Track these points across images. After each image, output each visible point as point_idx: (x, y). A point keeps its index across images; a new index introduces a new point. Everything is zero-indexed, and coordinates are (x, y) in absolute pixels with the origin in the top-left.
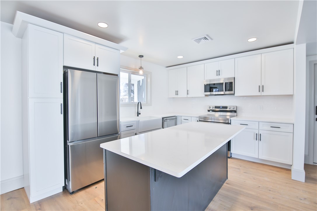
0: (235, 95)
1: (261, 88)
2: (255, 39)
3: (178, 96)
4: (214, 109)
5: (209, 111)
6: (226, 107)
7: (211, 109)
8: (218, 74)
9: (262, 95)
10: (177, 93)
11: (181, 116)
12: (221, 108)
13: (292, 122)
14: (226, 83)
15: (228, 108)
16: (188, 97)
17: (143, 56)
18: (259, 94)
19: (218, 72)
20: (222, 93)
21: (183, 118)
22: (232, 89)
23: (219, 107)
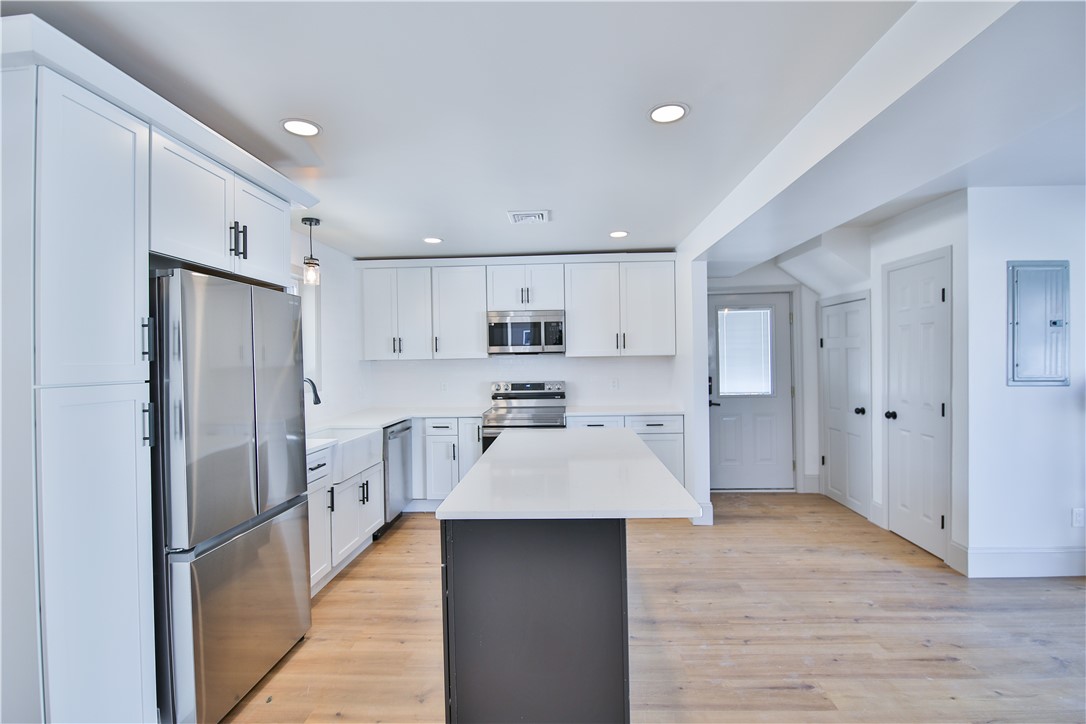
0: (567, 354)
1: (621, 341)
3: (403, 356)
4: (510, 391)
5: (495, 397)
6: (541, 386)
7: (502, 391)
8: (525, 298)
9: (623, 354)
10: (397, 345)
11: (424, 419)
12: (528, 389)
13: (681, 410)
14: (545, 323)
15: (547, 387)
16: (435, 358)
17: (317, 221)
18: (615, 352)
19: (525, 294)
20: (537, 349)
21: (430, 423)
22: (559, 341)
23: (522, 386)
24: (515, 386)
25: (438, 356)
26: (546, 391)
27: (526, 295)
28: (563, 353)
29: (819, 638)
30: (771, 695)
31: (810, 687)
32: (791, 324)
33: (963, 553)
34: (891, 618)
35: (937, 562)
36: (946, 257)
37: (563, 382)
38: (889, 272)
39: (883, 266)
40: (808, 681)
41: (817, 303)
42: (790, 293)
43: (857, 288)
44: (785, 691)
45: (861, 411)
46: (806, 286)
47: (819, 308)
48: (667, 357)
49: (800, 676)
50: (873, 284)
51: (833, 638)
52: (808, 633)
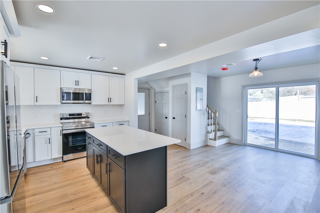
0: (92, 104)
1: (110, 100)
2: (117, 68)
4: (68, 116)
5: (61, 119)
6: (81, 114)
7: (65, 117)
9: (110, 104)
11: (35, 129)
12: (76, 115)
13: (128, 120)
14: (85, 93)
18: (108, 103)
21: (37, 131)
22: (90, 99)
23: (73, 115)
24: (70, 115)
25: (37, 104)
26: (83, 116)
27: (77, 83)
28: (90, 103)
29: (178, 167)
30: (179, 181)
31: (184, 177)
32: (149, 97)
33: (190, 145)
34: (186, 160)
35: (184, 148)
36: (186, 85)
37: (89, 113)
38: (174, 87)
39: (172, 85)
40: (183, 176)
41: (155, 92)
42: (149, 89)
43: (165, 90)
44: (181, 179)
45: (166, 118)
46: (153, 88)
47: (155, 93)
48: (122, 105)
49: (181, 176)
50: (170, 89)
51: (181, 166)
52: (176, 167)
